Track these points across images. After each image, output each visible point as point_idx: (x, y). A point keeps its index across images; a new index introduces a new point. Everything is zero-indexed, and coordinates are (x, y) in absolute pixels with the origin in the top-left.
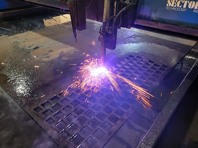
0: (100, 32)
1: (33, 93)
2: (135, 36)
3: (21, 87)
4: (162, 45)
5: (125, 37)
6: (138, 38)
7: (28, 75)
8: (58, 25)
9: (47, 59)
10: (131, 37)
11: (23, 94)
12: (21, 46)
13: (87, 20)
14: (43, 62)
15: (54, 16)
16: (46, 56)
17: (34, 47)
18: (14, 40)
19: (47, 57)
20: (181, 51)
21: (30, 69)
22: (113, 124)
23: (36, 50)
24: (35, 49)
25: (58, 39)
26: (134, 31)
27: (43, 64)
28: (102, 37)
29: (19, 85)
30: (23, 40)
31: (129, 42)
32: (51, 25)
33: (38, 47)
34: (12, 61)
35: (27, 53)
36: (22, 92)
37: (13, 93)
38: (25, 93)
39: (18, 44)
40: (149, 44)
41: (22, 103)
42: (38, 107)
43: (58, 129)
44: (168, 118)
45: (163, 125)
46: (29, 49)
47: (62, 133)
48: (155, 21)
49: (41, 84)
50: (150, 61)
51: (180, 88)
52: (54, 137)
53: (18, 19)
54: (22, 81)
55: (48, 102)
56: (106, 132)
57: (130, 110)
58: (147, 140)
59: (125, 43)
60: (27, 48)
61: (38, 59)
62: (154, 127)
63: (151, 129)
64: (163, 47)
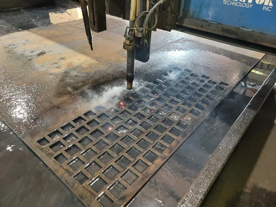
0: (125, 36)
1: (37, 119)
2: (183, 40)
3: (19, 108)
4: (220, 54)
5: (169, 41)
6: (187, 43)
7: (29, 92)
8: (74, 21)
9: (57, 71)
10: (177, 41)
11: (21, 120)
12: (19, 50)
14: (52, 74)
15: (68, 8)
16: (56, 65)
17: (39, 52)
18: (10, 42)
19: (57, 67)
21: (32, 84)
22: (149, 163)
23: (41, 56)
24: (39, 55)
27: (52, 76)
29: (16, 106)
31: (175, 49)
32: (63, 21)
33: (44, 53)
34: (6, 72)
36: (20, 116)
38: (24, 118)
39: (14, 46)
40: (203, 52)
41: (21, 133)
42: (44, 139)
43: (71, 170)
44: (227, 156)
45: (220, 166)
46: (31, 54)
47: (77, 175)
48: (207, 21)
49: (47, 105)
50: (203, 76)
51: (244, 114)
52: (66, 181)
53: (15, 10)
54: (20, 100)
55: (57, 132)
56: (139, 175)
57: (174, 143)
58: (196, 186)
59: (169, 50)
60: (28, 53)
61: (44, 69)
62: (206, 168)
63: (203, 171)
64: (221, 57)
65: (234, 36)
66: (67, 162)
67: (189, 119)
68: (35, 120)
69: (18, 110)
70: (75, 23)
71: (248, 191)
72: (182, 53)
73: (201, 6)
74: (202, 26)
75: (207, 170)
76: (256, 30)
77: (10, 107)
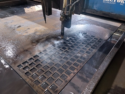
0: (61, 15)
1: (17, 56)
2: (83, 20)
3: (9, 51)
6: (85, 21)
8: (34, 12)
10: (80, 20)
11: (10, 57)
12: (9, 25)
13: (53, 9)
14: (24, 36)
16: (26, 32)
18: (5, 21)
19: (26, 33)
20: (112, 30)
22: (68, 76)
24: (18, 27)
25: (33, 21)
26: (82, 16)
27: (24, 37)
28: (62, 18)
29: (8, 50)
31: (79, 24)
33: (20, 26)
36: (10, 55)
38: (11, 56)
39: (7, 23)
40: (92, 25)
41: (10, 62)
42: (20, 65)
43: (32, 79)
44: (103, 72)
45: (99, 77)
46: (15, 27)
47: (35, 81)
48: (96, 10)
49: (22, 50)
50: (92, 36)
51: (110, 53)
52: (30, 84)
53: (7, 7)
54: (10, 48)
55: (26, 62)
56: (63, 81)
57: (79, 67)
58: (89, 86)
59: (76, 24)
60: (13, 26)
61: (20, 34)
62: (94, 78)
63: (92, 79)
64: (100, 27)
65: (108, 16)
66: (30, 75)
67: (86, 55)
68: (16, 57)
69: (8, 52)
70: (34, 13)
71: (113, 88)
72: (82, 26)
73: (93, 4)
74: (94, 12)
75: (94, 79)
76: (117, 14)
77: (5, 51)
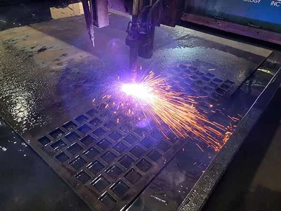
0: (128, 31)
2: (189, 37)
4: (226, 52)
5: (174, 38)
6: (193, 40)
7: (29, 89)
8: (76, 16)
9: (58, 67)
10: (183, 38)
12: (19, 46)
14: (53, 71)
15: (70, 3)
16: (57, 62)
17: (39, 48)
18: (8, 37)
19: (58, 64)
21: (32, 81)
22: (153, 163)
23: (42, 53)
24: (40, 51)
27: (53, 73)
29: (16, 104)
30: (23, 37)
31: (180, 46)
32: (64, 16)
33: (45, 49)
34: (5, 68)
35: (28, 57)
36: (21, 114)
37: (6, 116)
38: (25, 116)
39: (14, 42)
40: (209, 49)
41: (21, 131)
42: (45, 137)
43: (73, 169)
44: (232, 155)
46: (32, 50)
47: (79, 174)
49: (49, 103)
50: (209, 74)
51: (250, 113)
52: (68, 181)
54: (20, 98)
55: (59, 130)
56: (143, 174)
58: (201, 185)
59: (174, 47)
60: (28, 49)
61: (45, 66)
62: (211, 167)
63: (208, 170)
64: (228, 54)
66: (68, 161)
69: (18, 108)
71: (252, 191)
72: (188, 50)
77: (9, 104)
